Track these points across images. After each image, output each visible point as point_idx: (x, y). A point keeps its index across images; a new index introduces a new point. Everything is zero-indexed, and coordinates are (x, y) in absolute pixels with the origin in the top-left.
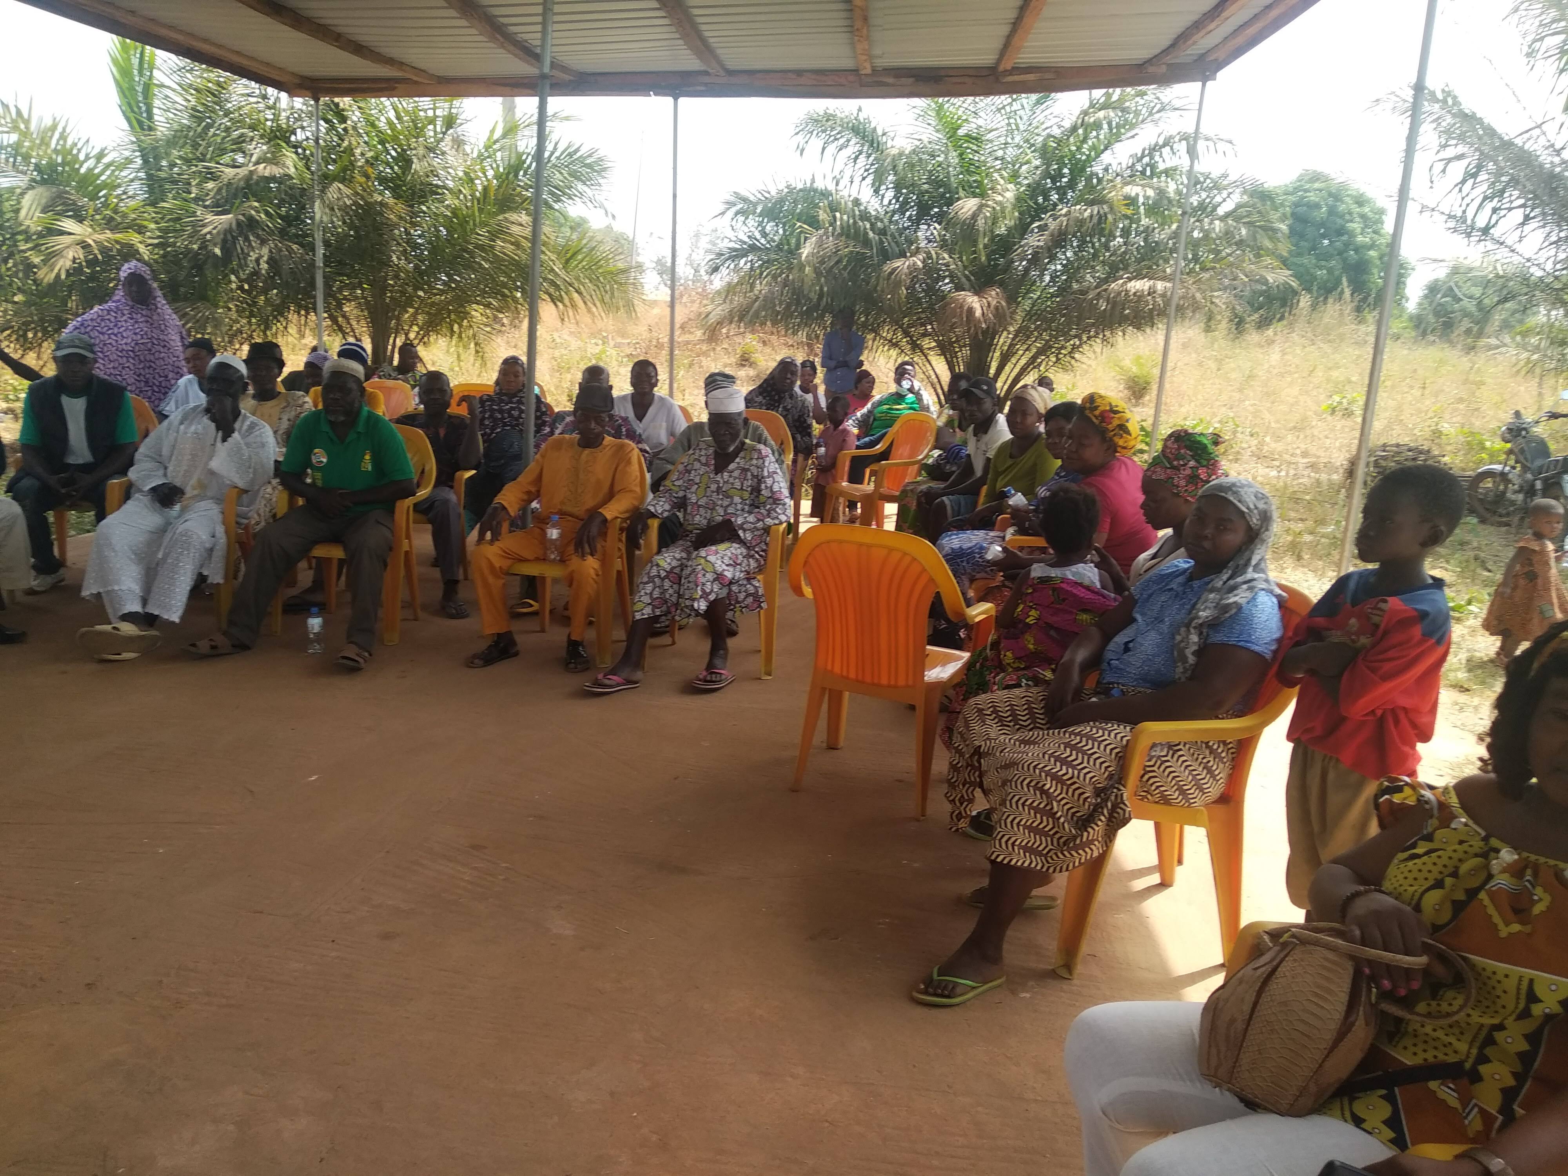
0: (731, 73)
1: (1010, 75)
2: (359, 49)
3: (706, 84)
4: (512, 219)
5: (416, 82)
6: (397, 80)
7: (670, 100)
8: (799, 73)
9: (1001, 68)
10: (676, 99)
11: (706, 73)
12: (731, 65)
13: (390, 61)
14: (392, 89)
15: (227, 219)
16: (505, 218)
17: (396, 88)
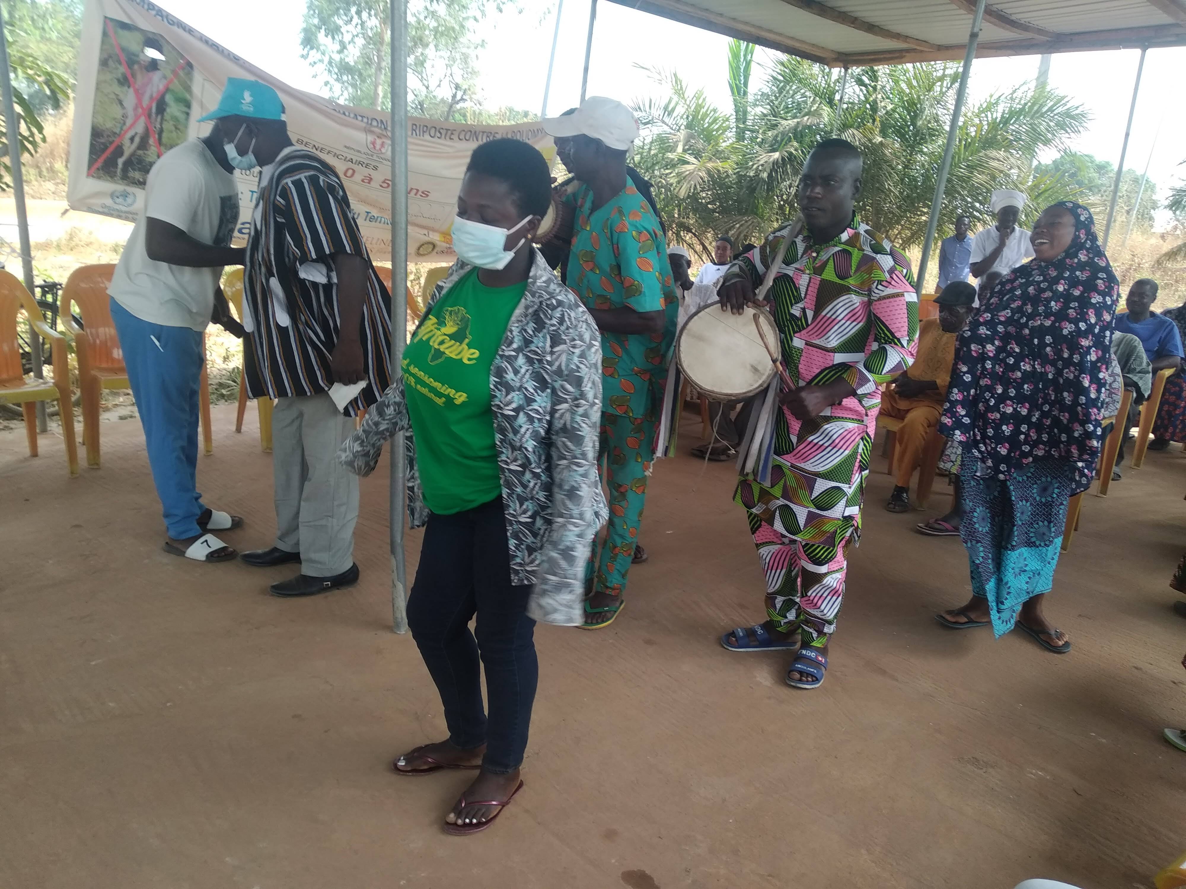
2: (871, 28)
4: (991, 155)
5: (922, 51)
6: (908, 51)
7: (1138, 51)
11: (1175, 26)
13: (897, 36)
14: (902, 57)
15: (776, 155)
16: (986, 154)
17: (905, 56)
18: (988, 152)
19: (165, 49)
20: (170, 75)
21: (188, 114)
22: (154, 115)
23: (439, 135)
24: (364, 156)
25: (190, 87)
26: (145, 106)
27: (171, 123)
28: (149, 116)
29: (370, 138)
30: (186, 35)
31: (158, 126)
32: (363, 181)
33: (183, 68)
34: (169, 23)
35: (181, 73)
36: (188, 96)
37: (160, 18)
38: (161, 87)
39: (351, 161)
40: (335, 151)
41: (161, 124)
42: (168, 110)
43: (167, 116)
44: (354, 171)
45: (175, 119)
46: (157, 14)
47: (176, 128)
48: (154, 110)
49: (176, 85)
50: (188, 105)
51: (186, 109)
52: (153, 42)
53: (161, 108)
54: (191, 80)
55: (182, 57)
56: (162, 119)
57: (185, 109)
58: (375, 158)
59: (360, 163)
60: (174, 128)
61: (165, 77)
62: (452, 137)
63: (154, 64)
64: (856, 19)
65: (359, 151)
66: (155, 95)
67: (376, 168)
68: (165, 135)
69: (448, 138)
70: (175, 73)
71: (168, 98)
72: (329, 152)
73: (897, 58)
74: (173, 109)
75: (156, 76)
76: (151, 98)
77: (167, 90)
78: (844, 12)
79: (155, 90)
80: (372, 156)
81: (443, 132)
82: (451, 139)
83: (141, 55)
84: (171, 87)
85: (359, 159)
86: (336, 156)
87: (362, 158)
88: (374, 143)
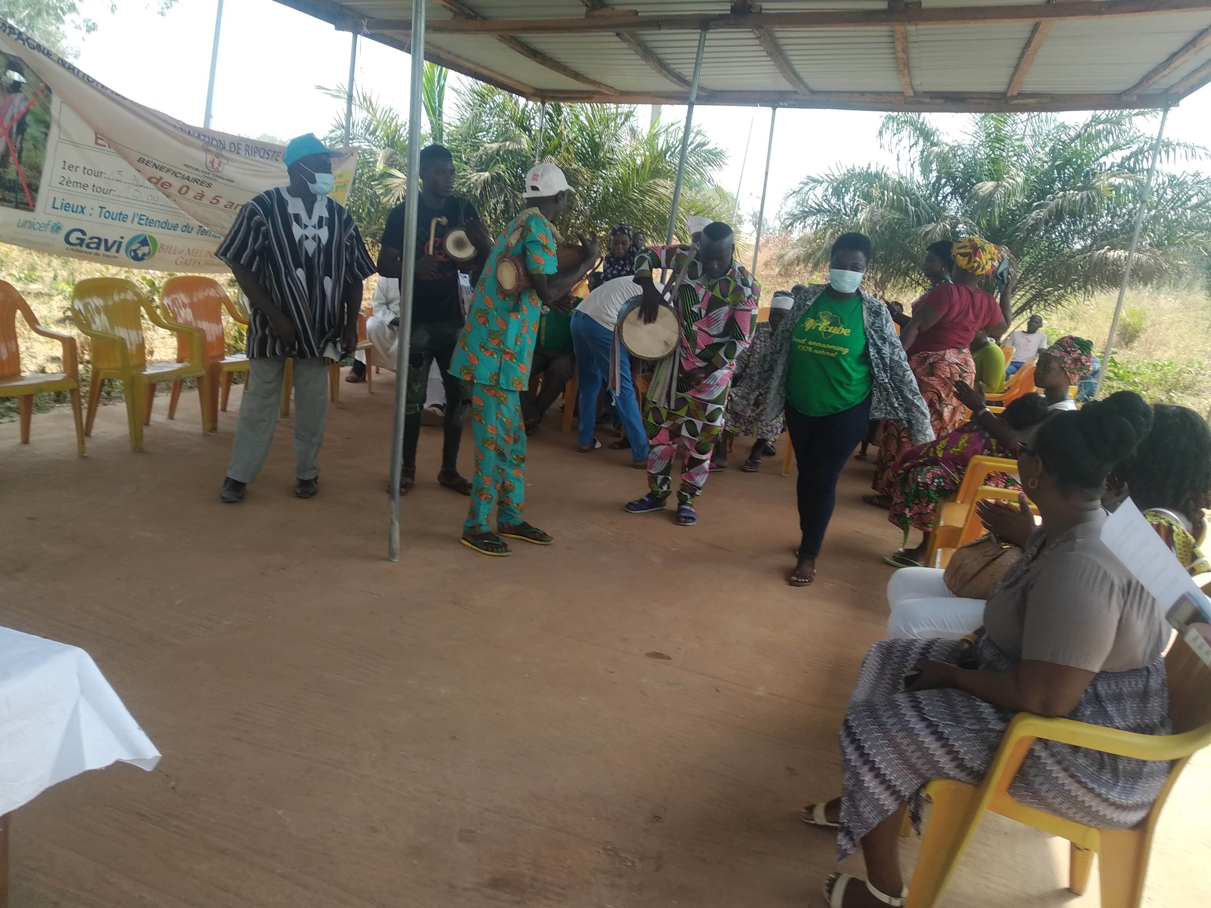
0: (813, 92)
1: (1016, 99)
2: (576, 75)
3: (796, 100)
4: (659, 183)
5: (605, 94)
6: (595, 92)
7: (770, 109)
8: (863, 93)
9: (1009, 95)
10: (774, 110)
11: (796, 92)
12: (815, 88)
13: (589, 81)
14: (591, 98)
15: (487, 174)
16: (655, 182)
17: (593, 97)
18: (657, 180)
19: (26, 71)
20: (30, 97)
21: (46, 134)
22: (14, 135)
23: (266, 156)
24: (201, 174)
25: (49, 108)
26: (6, 125)
27: (31, 142)
28: (10, 136)
29: (210, 157)
30: (45, 59)
31: (18, 145)
32: (195, 198)
33: (42, 91)
34: (30, 47)
35: (41, 96)
36: (47, 118)
37: (22, 42)
38: (23, 108)
39: (188, 178)
40: (173, 169)
41: (21, 143)
42: (29, 130)
43: (27, 136)
44: (188, 188)
45: (33, 138)
46: (19, 38)
47: (36, 148)
48: (14, 130)
49: (36, 108)
50: (47, 126)
51: (45, 130)
52: (14, 65)
53: (22, 126)
54: (50, 101)
55: (42, 81)
56: (22, 139)
57: (43, 130)
58: (211, 176)
59: (196, 181)
60: (32, 147)
61: (26, 99)
62: (278, 158)
63: (16, 86)
64: (566, 68)
65: (197, 170)
66: (16, 116)
67: (209, 185)
68: (24, 154)
69: (274, 159)
70: (35, 95)
71: (29, 119)
72: (168, 170)
73: (587, 98)
74: (33, 130)
75: (17, 98)
76: (12, 118)
77: (28, 111)
78: (559, 62)
79: (16, 110)
80: (209, 173)
81: (271, 153)
82: (276, 160)
83: (3, 77)
84: (32, 108)
85: (195, 177)
86: (175, 174)
87: (200, 176)
88: (212, 162)
